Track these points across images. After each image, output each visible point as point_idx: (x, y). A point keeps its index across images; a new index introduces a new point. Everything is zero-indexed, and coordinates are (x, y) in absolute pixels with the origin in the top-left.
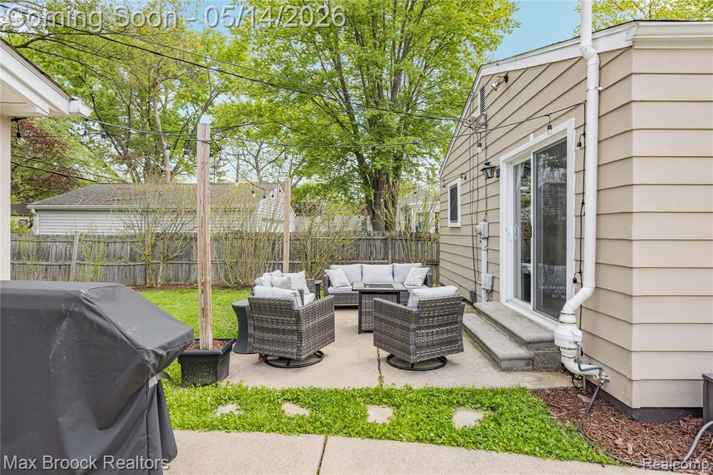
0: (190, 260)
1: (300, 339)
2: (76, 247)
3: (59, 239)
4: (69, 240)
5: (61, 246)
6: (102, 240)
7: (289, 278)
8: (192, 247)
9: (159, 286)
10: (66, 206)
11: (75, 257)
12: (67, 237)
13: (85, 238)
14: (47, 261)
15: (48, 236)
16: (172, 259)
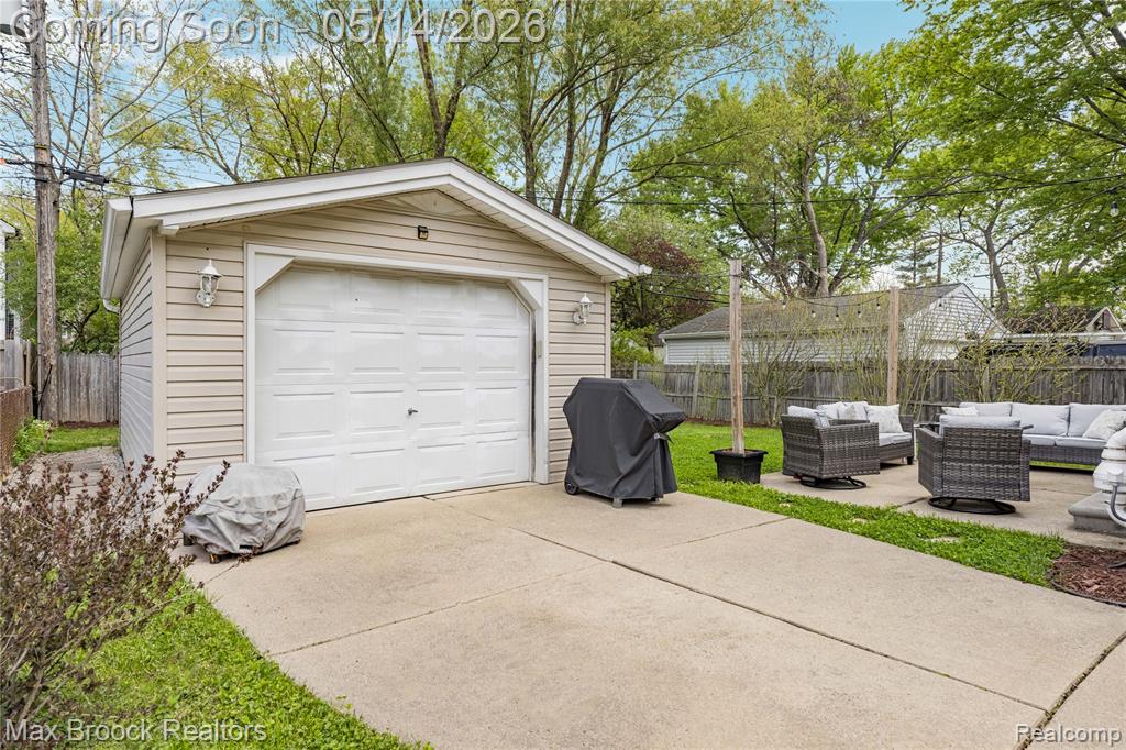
0: (812, 396)
1: (822, 458)
2: (697, 378)
3: (683, 370)
4: (691, 370)
5: (685, 376)
6: (720, 370)
7: (853, 407)
8: (814, 379)
9: (774, 425)
10: (690, 334)
11: (696, 389)
12: (690, 366)
13: (706, 368)
14: (674, 392)
15: (674, 367)
16: (787, 394)
